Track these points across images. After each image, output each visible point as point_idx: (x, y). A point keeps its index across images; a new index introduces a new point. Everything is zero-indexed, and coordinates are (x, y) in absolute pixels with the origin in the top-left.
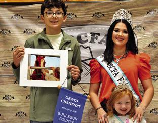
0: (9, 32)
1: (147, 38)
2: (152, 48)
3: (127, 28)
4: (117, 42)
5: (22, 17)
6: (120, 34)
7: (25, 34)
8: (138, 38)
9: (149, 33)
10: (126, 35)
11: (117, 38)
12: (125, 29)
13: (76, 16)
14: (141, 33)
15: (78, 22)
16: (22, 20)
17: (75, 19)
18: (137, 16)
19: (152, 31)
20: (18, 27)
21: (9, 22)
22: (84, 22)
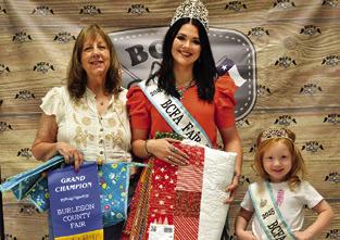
0: (29, 37)
1: (272, 50)
2: (282, 68)
3: (199, 33)
4: (180, 59)
5: (52, 11)
6: (187, 44)
7: (57, 41)
8: (257, 50)
9: (274, 41)
10: (197, 47)
11: (180, 51)
12: (197, 36)
13: (147, 9)
14: (262, 41)
15: (151, 20)
16: (51, 17)
17: (146, 16)
18: (255, 10)
19: (283, 38)
20: (44, 29)
21: (29, 19)
22: (160, 20)
